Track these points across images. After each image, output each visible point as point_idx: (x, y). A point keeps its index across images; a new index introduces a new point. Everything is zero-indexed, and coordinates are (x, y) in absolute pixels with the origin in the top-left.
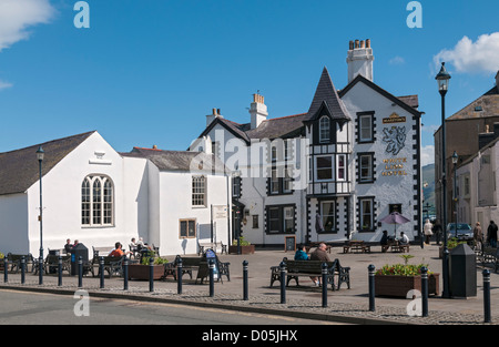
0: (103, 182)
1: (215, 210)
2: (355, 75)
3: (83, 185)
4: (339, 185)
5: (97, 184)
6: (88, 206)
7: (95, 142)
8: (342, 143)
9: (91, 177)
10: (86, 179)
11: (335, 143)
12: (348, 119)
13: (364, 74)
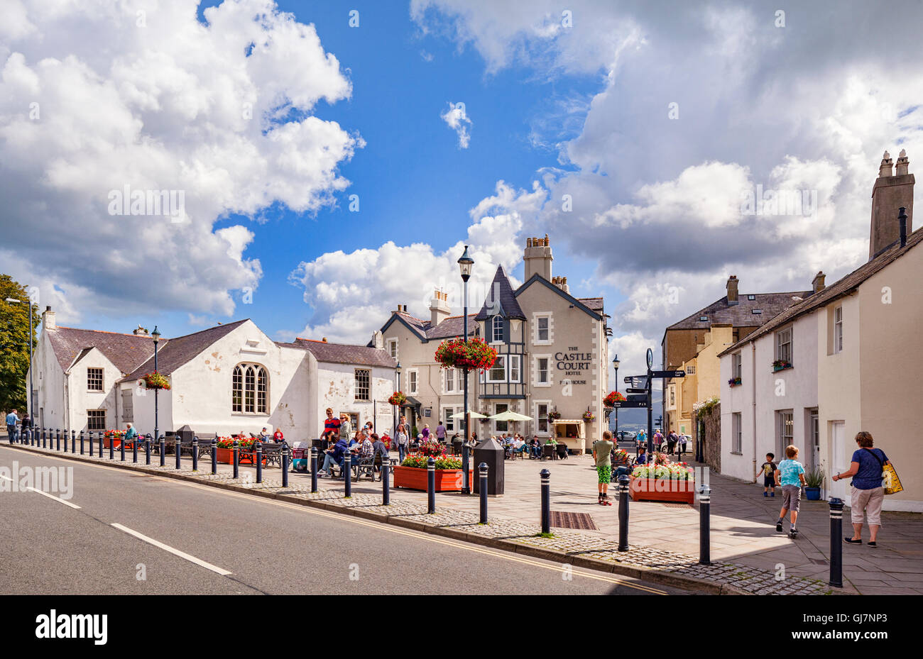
0: (257, 371)
1: (378, 405)
2: (532, 274)
3: (235, 373)
4: (512, 387)
5: (250, 373)
6: (240, 394)
7: (249, 330)
8: (516, 344)
9: (244, 365)
10: (237, 367)
11: (508, 342)
12: (523, 319)
13: (542, 274)
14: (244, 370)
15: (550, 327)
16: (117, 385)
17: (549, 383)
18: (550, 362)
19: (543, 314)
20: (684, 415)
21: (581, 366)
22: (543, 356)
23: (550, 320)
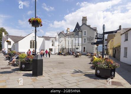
2: (83, 23)
4: (79, 44)
8: (80, 36)
11: (78, 36)
12: (81, 31)
13: (85, 23)
14: (32, 41)
15: (86, 33)
16: (13, 44)
17: (86, 43)
18: (86, 39)
19: (85, 31)
20: (111, 49)
21: (92, 40)
22: (85, 38)
23: (86, 32)
